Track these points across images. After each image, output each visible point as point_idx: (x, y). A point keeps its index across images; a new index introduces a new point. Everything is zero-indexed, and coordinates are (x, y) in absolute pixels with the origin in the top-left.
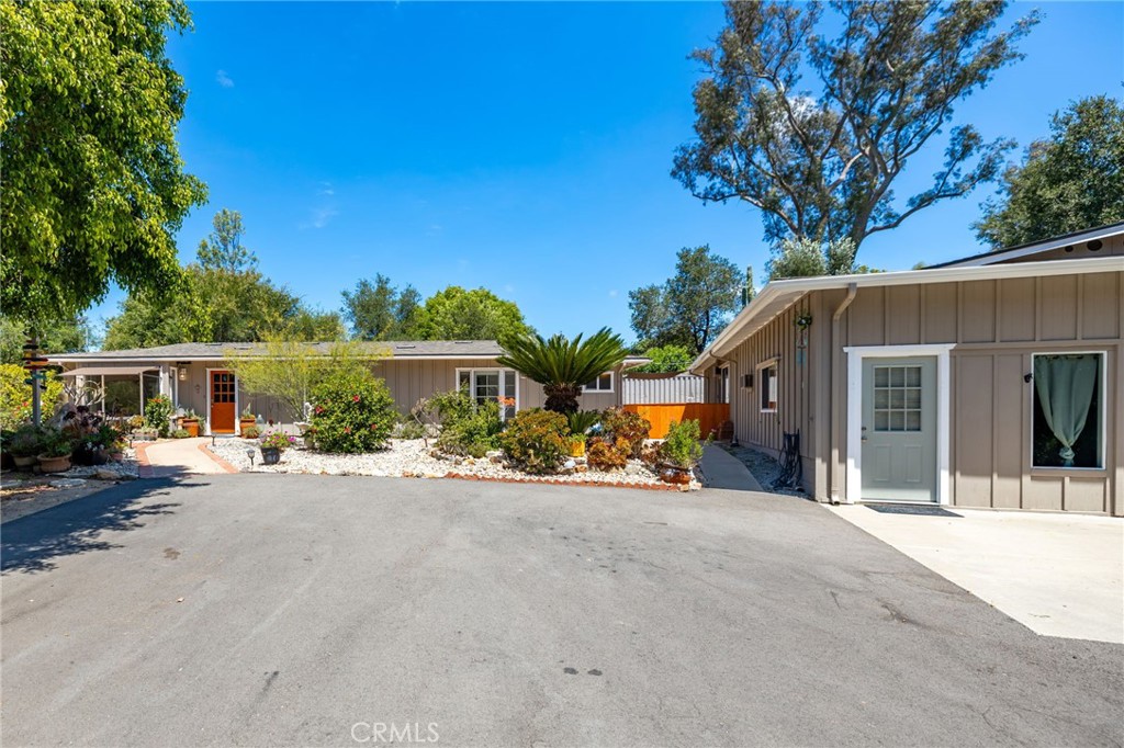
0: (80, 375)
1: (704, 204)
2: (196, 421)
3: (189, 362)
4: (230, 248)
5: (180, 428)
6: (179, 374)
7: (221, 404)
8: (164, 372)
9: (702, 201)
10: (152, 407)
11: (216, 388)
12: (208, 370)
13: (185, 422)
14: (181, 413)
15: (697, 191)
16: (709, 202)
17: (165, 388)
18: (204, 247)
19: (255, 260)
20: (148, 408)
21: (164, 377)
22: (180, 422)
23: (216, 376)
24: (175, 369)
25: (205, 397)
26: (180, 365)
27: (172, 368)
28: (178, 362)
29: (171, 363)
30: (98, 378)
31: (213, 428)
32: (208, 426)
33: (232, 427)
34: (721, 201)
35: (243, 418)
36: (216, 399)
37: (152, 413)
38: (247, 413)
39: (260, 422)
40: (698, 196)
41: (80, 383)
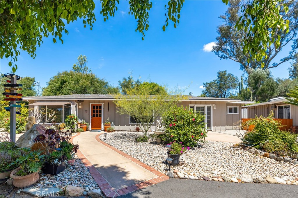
0: (36, 105)
1: (221, 59)
2: (86, 125)
3: (83, 101)
4: (83, 67)
5: (79, 127)
6: (78, 106)
7: (96, 118)
8: (73, 105)
9: (220, 58)
10: (69, 119)
11: (93, 111)
12: (91, 104)
13: (81, 125)
14: (80, 121)
15: (219, 56)
16: (222, 58)
17: (73, 111)
18: (75, 66)
19: (91, 71)
20: (67, 120)
21: (73, 107)
22: (79, 125)
23: (94, 107)
24: (77, 103)
25: (89, 115)
26: (79, 102)
27: (76, 103)
28: (78, 101)
29: (76, 101)
30: (44, 107)
31: (92, 127)
32: (90, 127)
33: (100, 127)
34: (226, 59)
35: (105, 124)
36: (93, 116)
37: (69, 122)
38: (107, 121)
39: (113, 125)
40: (219, 57)
41: (36, 109)
